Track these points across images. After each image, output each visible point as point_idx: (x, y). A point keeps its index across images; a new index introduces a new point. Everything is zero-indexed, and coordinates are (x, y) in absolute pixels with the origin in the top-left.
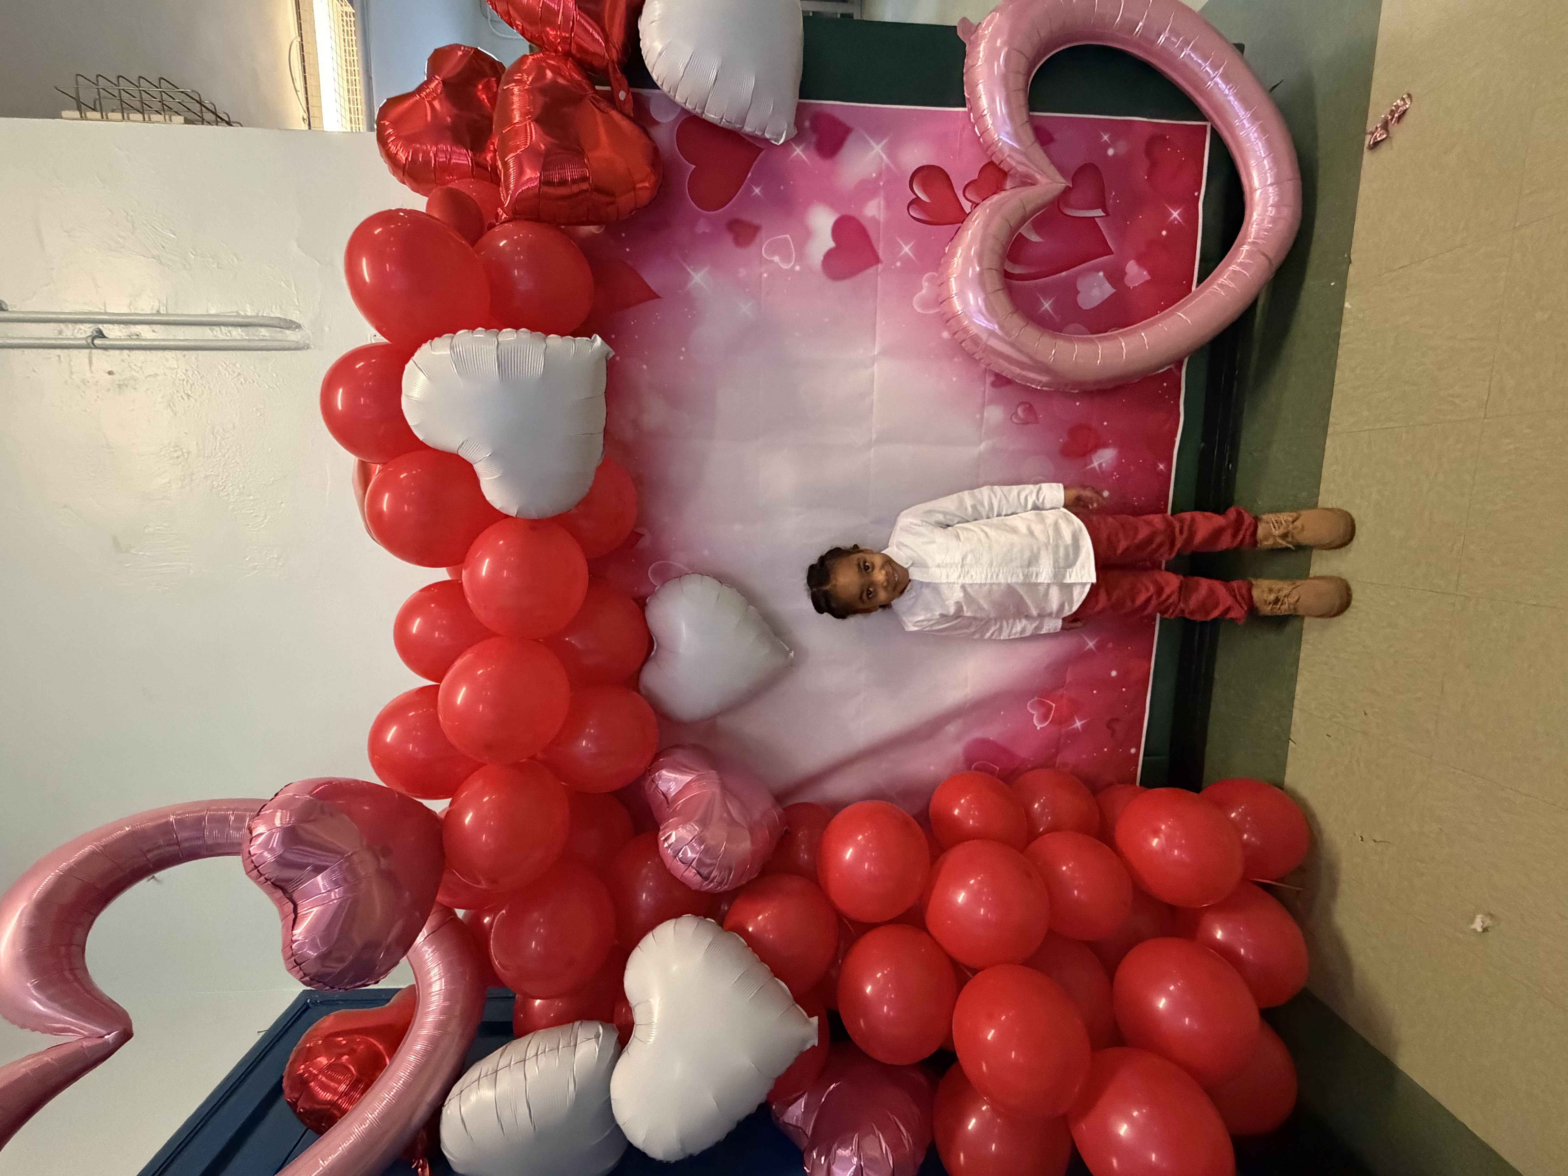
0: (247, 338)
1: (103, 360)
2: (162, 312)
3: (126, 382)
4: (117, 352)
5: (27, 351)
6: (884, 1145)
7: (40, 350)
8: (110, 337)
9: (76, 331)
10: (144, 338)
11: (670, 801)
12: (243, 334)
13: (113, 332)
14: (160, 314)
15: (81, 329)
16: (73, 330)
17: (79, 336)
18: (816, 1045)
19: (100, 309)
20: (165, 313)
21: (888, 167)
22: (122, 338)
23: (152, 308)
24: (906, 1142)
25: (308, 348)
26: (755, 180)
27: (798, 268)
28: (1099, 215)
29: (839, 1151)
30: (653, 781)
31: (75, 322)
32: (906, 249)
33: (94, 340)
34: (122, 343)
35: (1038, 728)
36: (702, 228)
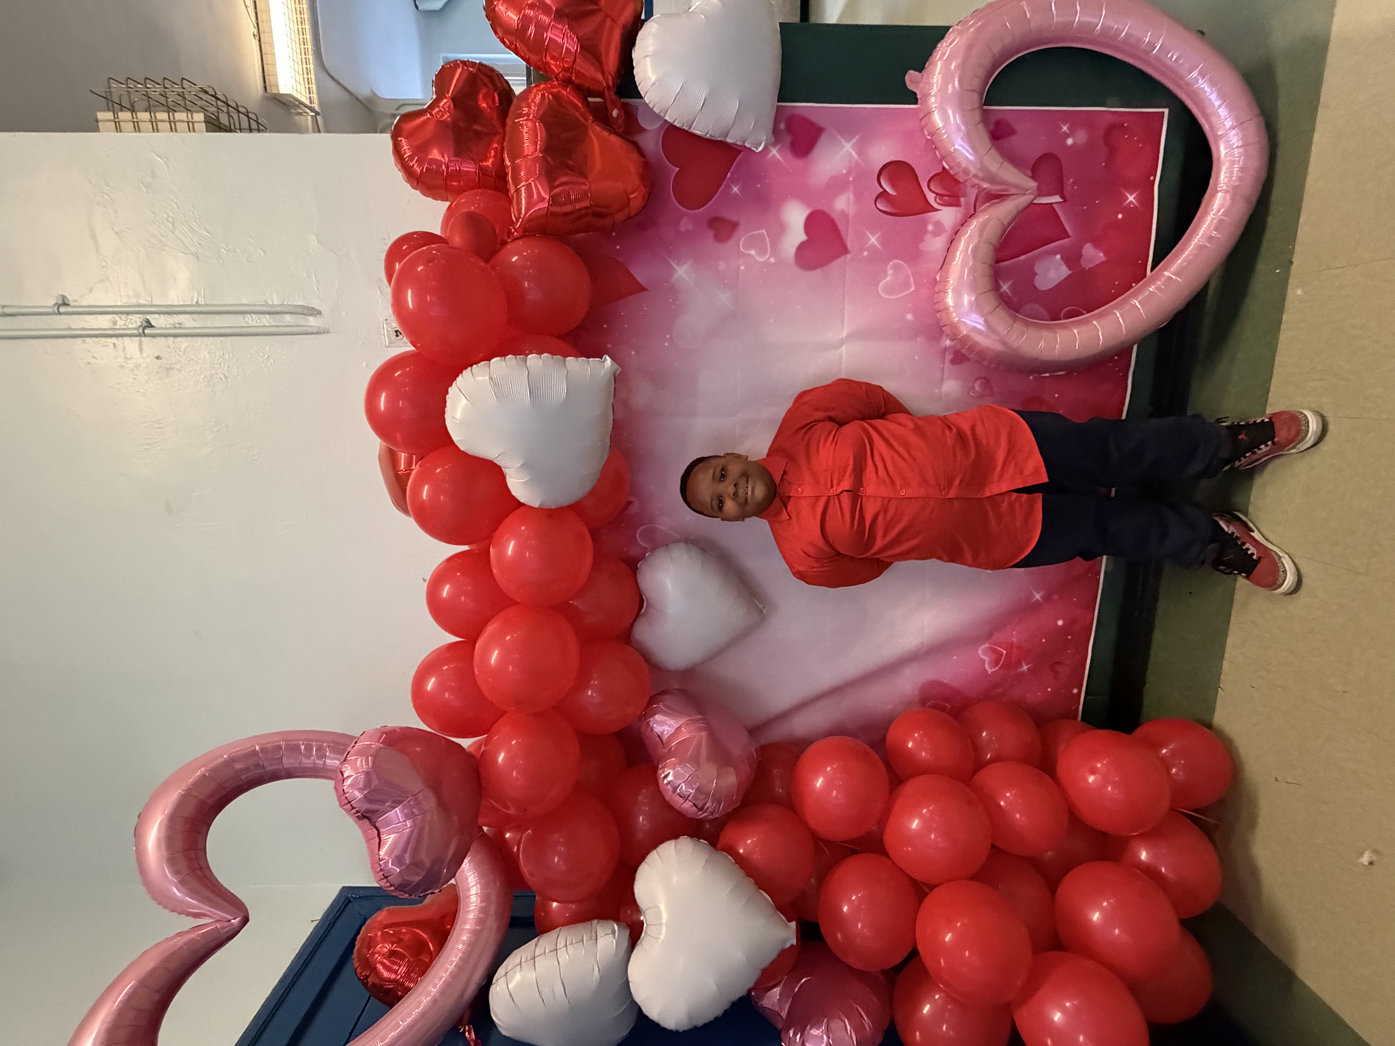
0: (274, 324)
1: (151, 347)
2: (200, 302)
3: (172, 366)
4: (164, 339)
5: (88, 340)
6: (848, 1027)
7: (99, 339)
8: (157, 326)
9: (128, 321)
10: (186, 326)
11: (664, 741)
12: (271, 321)
13: (159, 321)
14: (200, 305)
15: (132, 319)
16: (126, 321)
17: (131, 326)
18: (795, 944)
19: (147, 301)
20: (203, 303)
21: (857, 164)
22: (168, 326)
23: (192, 300)
24: (867, 1026)
25: (328, 332)
26: (734, 181)
27: (772, 260)
28: (1057, 201)
29: (812, 1031)
30: (648, 724)
31: (128, 313)
32: (873, 240)
33: (144, 329)
34: (167, 331)
35: (989, 672)
36: (686, 225)
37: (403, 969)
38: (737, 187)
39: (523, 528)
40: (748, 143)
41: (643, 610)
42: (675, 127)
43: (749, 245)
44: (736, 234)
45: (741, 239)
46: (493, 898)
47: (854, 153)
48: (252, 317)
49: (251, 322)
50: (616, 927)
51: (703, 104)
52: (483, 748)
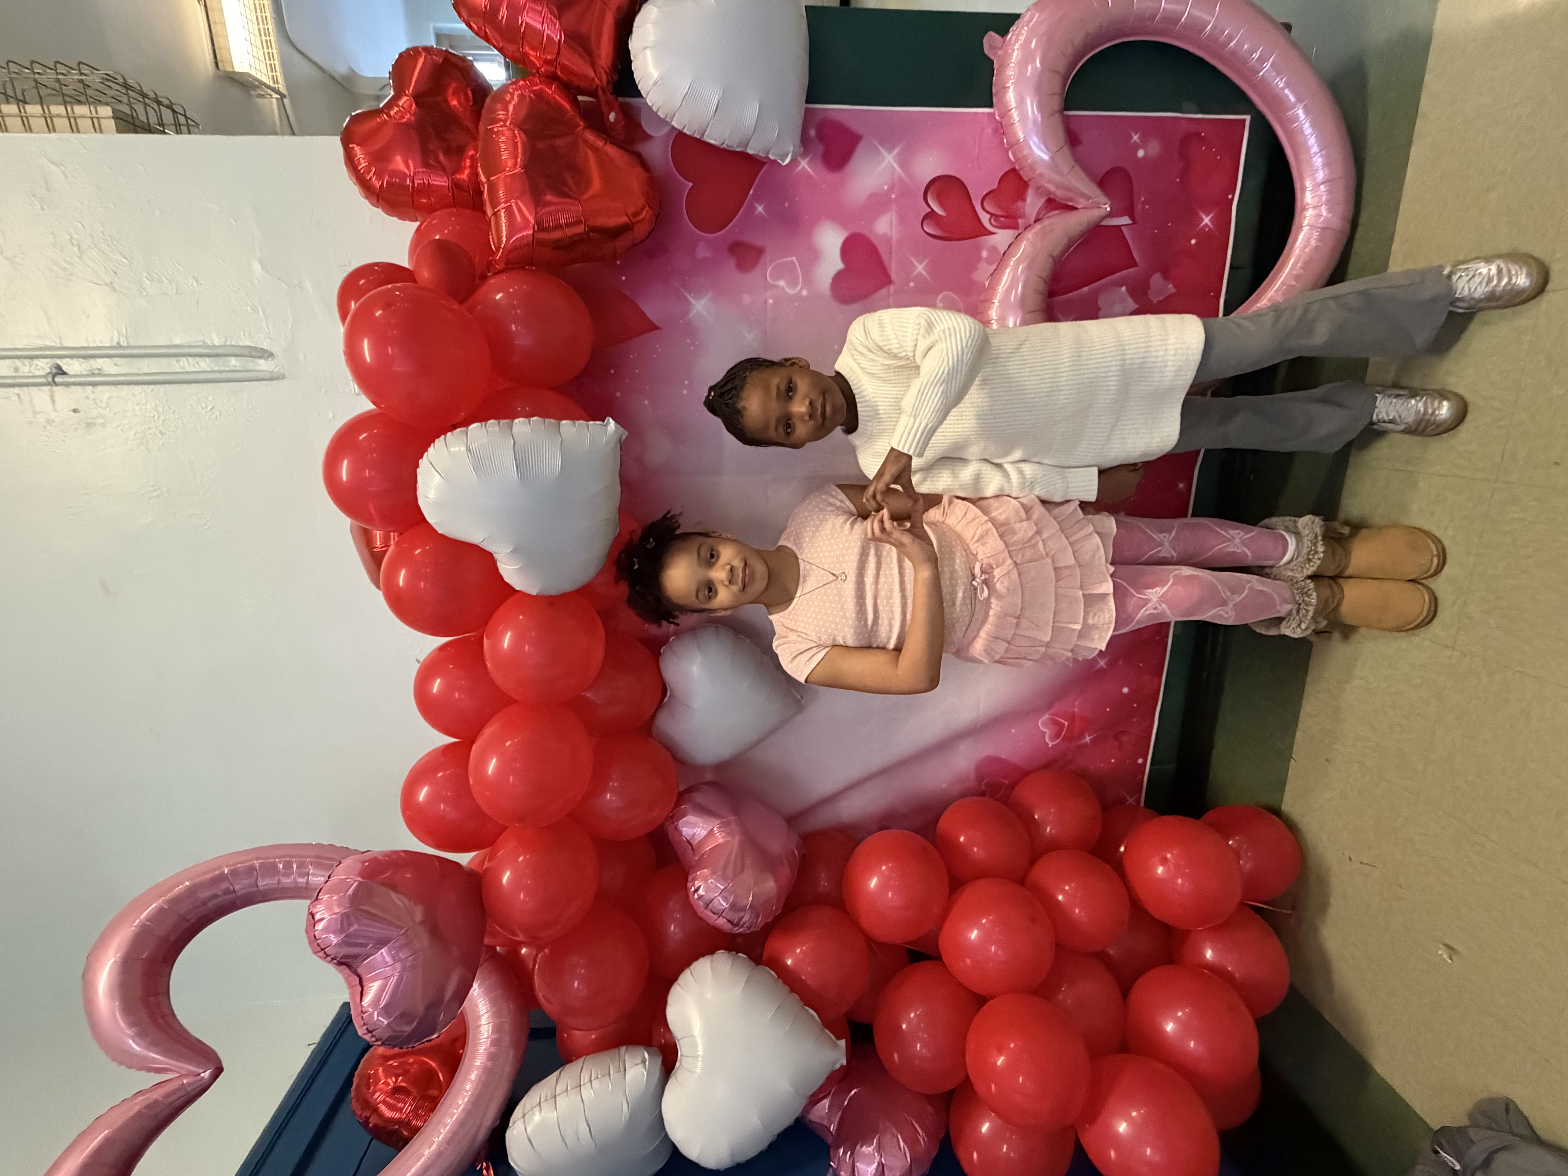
0: (216, 369)
1: (65, 397)
2: (122, 344)
3: (94, 421)
4: (79, 388)
6: (902, 1144)
8: (70, 373)
9: (33, 367)
10: (106, 373)
11: (695, 846)
12: (213, 365)
13: (72, 367)
14: (122, 347)
15: (37, 365)
16: (30, 367)
17: (37, 373)
18: (844, 1063)
19: (55, 342)
20: (126, 344)
21: (901, 179)
22: (84, 373)
23: (112, 341)
24: (921, 1141)
25: (283, 378)
26: (757, 199)
27: (805, 293)
28: (1125, 223)
29: (863, 1149)
30: (676, 829)
31: (32, 358)
32: (920, 268)
33: (54, 377)
34: (83, 379)
35: (1050, 746)
36: (703, 252)
37: (407, 1108)
38: (762, 207)
39: (521, 617)
40: (772, 154)
41: (666, 699)
42: (685, 134)
43: (777, 276)
44: (762, 261)
45: (768, 269)
46: (507, 1027)
47: (895, 165)
48: (187, 360)
49: (187, 367)
50: (646, 1055)
51: (716, 109)
52: (486, 865)
